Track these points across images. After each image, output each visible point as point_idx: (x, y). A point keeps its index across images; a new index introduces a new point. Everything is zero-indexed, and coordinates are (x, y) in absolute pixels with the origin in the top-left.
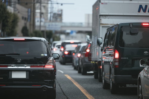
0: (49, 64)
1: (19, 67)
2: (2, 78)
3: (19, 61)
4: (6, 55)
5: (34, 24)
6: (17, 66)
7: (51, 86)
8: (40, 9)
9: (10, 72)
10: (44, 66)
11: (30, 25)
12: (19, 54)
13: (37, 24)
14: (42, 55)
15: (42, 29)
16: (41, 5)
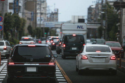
0: (51, 62)
1: (32, 65)
2: (21, 72)
3: (31, 60)
4: (23, 56)
5: (36, 23)
6: (30, 64)
7: (52, 77)
8: (40, 10)
9: (25, 68)
10: (48, 64)
11: (33, 23)
12: (31, 56)
13: (38, 22)
14: (47, 56)
15: (42, 26)
16: (40, 6)
